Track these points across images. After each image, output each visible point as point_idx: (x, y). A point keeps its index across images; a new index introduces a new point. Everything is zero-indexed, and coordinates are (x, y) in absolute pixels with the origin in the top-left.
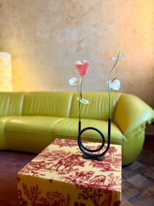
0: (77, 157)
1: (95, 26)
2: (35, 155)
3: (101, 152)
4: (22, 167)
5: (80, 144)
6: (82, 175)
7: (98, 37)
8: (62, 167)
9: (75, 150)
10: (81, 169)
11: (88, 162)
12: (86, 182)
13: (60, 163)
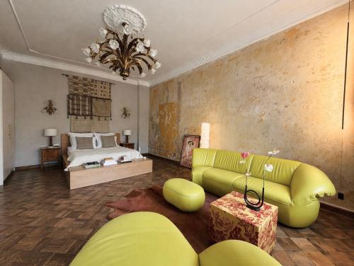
0: (243, 205)
1: (276, 104)
2: (219, 197)
3: (258, 206)
4: (213, 201)
5: (245, 198)
6: (242, 214)
7: (279, 112)
8: (232, 208)
9: (242, 201)
10: (242, 211)
11: (248, 209)
12: (241, 217)
13: (232, 205)
